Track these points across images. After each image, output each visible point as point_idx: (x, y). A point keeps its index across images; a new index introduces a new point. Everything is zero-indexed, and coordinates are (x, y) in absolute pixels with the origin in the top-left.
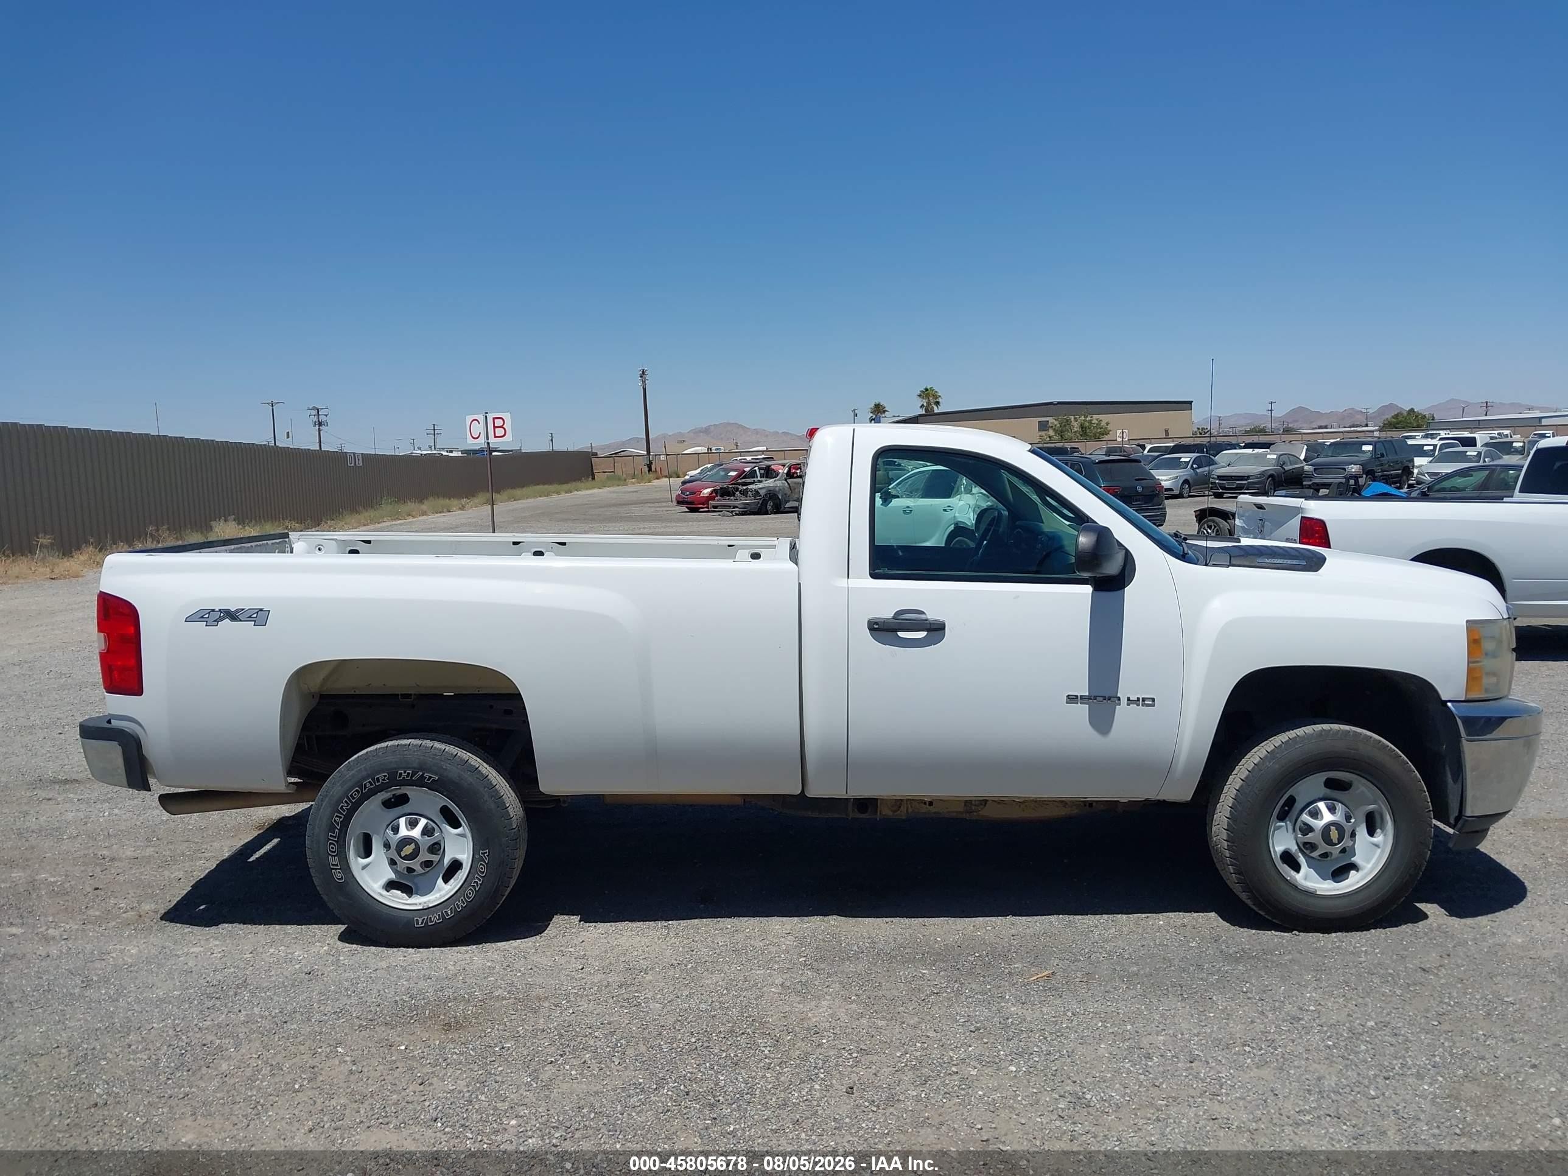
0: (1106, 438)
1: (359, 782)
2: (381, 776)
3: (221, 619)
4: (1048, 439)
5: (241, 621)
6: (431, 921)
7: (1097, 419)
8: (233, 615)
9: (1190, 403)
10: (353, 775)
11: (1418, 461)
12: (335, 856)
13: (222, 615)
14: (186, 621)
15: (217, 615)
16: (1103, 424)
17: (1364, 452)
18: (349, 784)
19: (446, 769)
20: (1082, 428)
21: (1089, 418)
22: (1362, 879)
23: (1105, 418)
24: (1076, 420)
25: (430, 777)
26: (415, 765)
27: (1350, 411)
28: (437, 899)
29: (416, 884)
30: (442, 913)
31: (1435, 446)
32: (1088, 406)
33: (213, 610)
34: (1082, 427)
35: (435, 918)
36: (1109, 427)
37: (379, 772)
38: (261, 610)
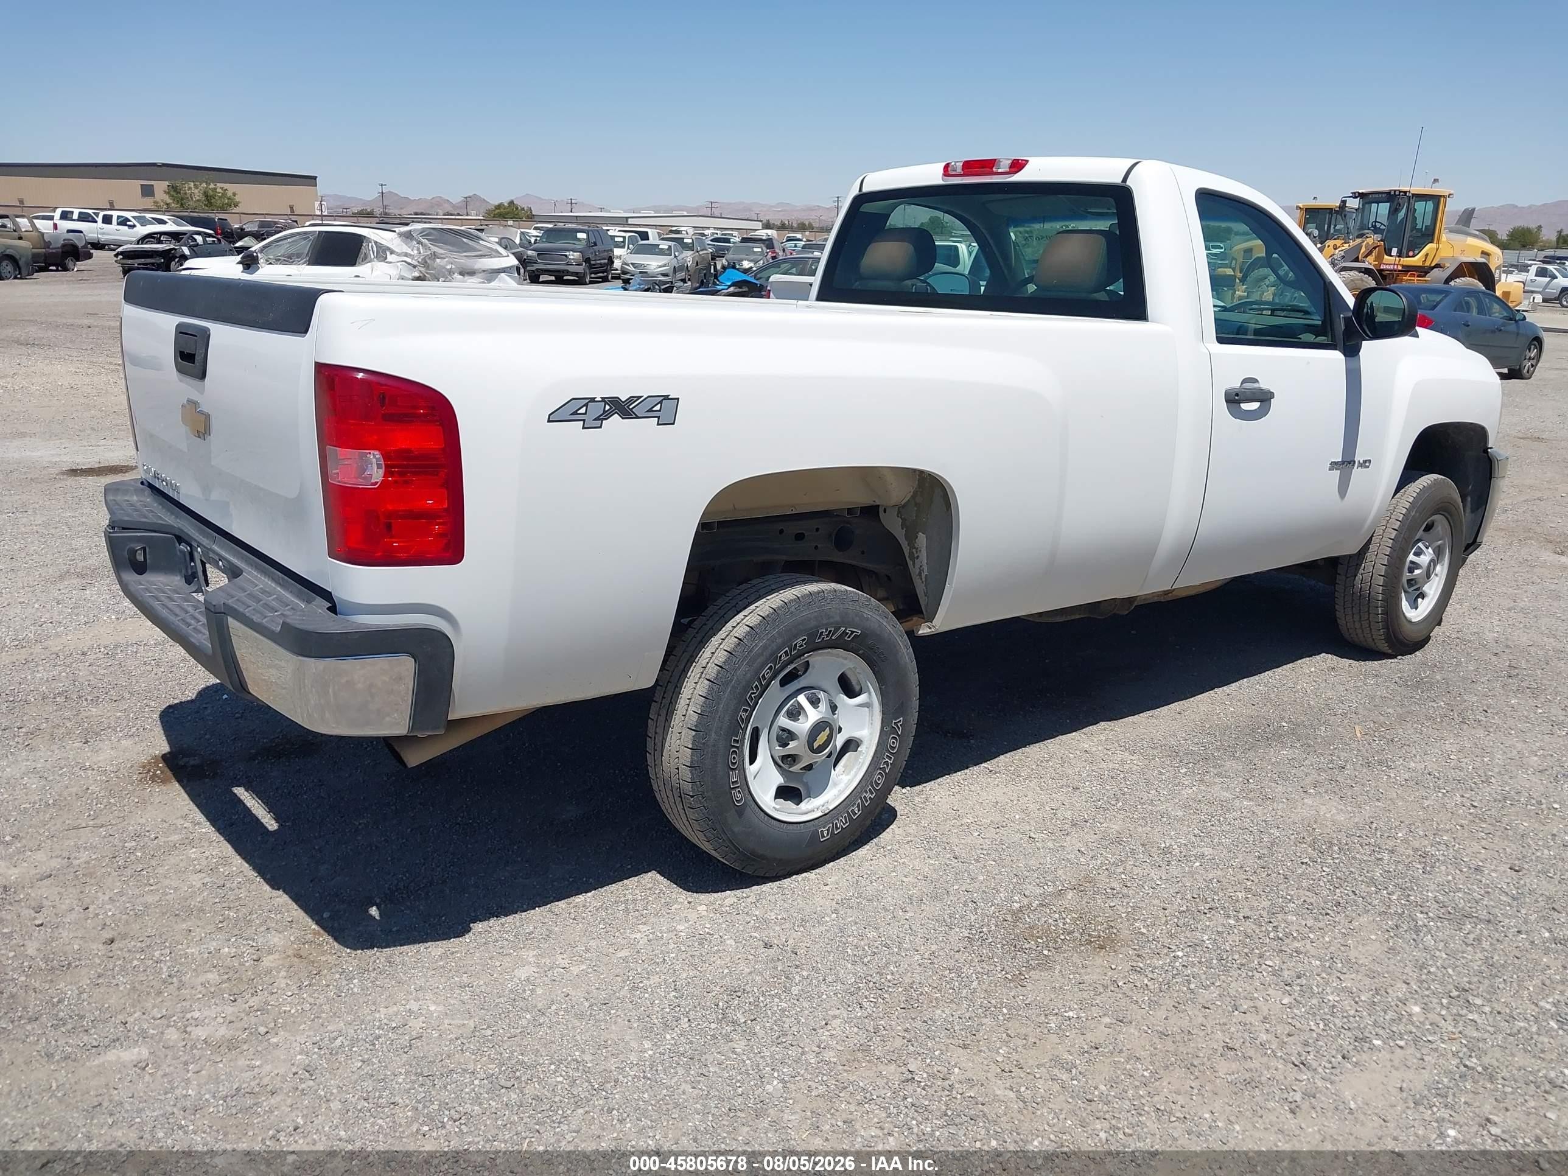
0: (235, 210)
1: (771, 655)
2: (799, 641)
3: (606, 415)
4: (165, 207)
5: (637, 417)
6: (837, 828)
7: (222, 188)
8: (623, 408)
9: (315, 178)
10: (765, 647)
11: (617, 252)
12: (735, 769)
13: (607, 407)
14: (549, 421)
15: (596, 410)
16: (229, 194)
17: (579, 240)
18: (760, 660)
19: (867, 619)
20: (207, 196)
21: (212, 186)
22: (1429, 604)
23: (231, 188)
24: (196, 187)
25: (853, 632)
26: (838, 618)
27: (438, 199)
28: (836, 797)
29: (806, 785)
30: (848, 812)
31: (624, 237)
32: (209, 173)
33: (593, 400)
34: (206, 194)
35: (842, 823)
36: (237, 198)
37: (796, 637)
38: (666, 397)
